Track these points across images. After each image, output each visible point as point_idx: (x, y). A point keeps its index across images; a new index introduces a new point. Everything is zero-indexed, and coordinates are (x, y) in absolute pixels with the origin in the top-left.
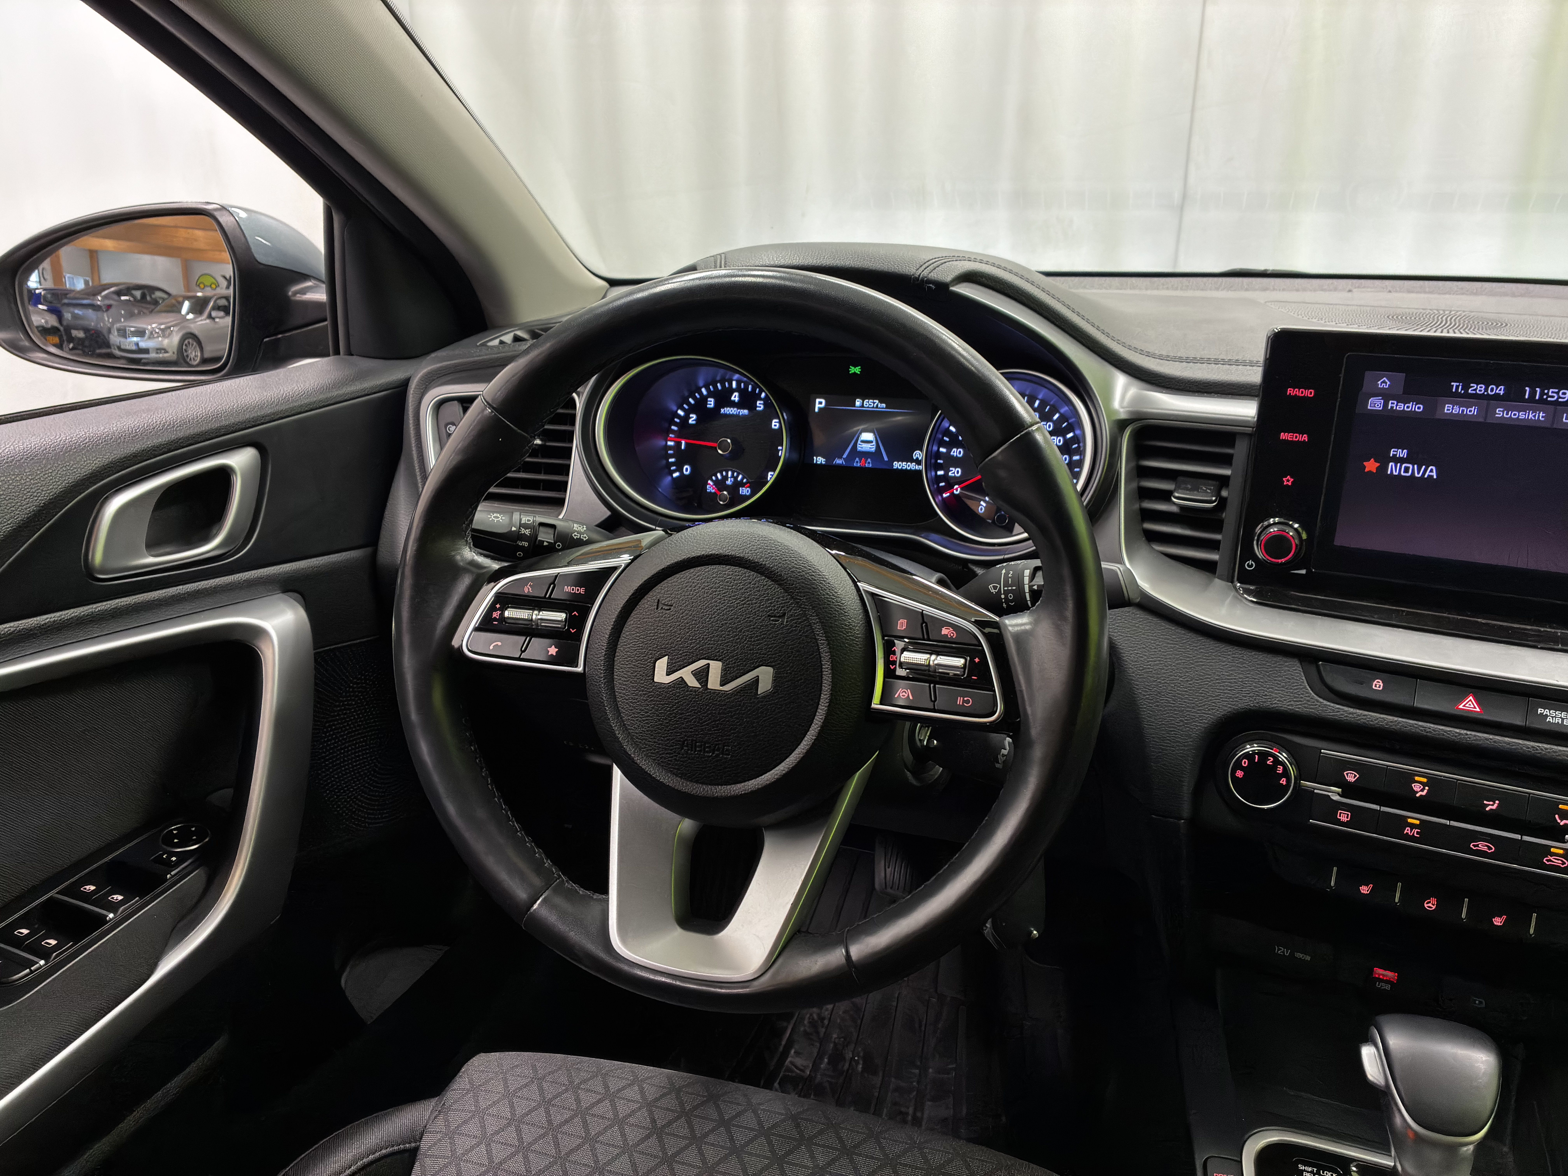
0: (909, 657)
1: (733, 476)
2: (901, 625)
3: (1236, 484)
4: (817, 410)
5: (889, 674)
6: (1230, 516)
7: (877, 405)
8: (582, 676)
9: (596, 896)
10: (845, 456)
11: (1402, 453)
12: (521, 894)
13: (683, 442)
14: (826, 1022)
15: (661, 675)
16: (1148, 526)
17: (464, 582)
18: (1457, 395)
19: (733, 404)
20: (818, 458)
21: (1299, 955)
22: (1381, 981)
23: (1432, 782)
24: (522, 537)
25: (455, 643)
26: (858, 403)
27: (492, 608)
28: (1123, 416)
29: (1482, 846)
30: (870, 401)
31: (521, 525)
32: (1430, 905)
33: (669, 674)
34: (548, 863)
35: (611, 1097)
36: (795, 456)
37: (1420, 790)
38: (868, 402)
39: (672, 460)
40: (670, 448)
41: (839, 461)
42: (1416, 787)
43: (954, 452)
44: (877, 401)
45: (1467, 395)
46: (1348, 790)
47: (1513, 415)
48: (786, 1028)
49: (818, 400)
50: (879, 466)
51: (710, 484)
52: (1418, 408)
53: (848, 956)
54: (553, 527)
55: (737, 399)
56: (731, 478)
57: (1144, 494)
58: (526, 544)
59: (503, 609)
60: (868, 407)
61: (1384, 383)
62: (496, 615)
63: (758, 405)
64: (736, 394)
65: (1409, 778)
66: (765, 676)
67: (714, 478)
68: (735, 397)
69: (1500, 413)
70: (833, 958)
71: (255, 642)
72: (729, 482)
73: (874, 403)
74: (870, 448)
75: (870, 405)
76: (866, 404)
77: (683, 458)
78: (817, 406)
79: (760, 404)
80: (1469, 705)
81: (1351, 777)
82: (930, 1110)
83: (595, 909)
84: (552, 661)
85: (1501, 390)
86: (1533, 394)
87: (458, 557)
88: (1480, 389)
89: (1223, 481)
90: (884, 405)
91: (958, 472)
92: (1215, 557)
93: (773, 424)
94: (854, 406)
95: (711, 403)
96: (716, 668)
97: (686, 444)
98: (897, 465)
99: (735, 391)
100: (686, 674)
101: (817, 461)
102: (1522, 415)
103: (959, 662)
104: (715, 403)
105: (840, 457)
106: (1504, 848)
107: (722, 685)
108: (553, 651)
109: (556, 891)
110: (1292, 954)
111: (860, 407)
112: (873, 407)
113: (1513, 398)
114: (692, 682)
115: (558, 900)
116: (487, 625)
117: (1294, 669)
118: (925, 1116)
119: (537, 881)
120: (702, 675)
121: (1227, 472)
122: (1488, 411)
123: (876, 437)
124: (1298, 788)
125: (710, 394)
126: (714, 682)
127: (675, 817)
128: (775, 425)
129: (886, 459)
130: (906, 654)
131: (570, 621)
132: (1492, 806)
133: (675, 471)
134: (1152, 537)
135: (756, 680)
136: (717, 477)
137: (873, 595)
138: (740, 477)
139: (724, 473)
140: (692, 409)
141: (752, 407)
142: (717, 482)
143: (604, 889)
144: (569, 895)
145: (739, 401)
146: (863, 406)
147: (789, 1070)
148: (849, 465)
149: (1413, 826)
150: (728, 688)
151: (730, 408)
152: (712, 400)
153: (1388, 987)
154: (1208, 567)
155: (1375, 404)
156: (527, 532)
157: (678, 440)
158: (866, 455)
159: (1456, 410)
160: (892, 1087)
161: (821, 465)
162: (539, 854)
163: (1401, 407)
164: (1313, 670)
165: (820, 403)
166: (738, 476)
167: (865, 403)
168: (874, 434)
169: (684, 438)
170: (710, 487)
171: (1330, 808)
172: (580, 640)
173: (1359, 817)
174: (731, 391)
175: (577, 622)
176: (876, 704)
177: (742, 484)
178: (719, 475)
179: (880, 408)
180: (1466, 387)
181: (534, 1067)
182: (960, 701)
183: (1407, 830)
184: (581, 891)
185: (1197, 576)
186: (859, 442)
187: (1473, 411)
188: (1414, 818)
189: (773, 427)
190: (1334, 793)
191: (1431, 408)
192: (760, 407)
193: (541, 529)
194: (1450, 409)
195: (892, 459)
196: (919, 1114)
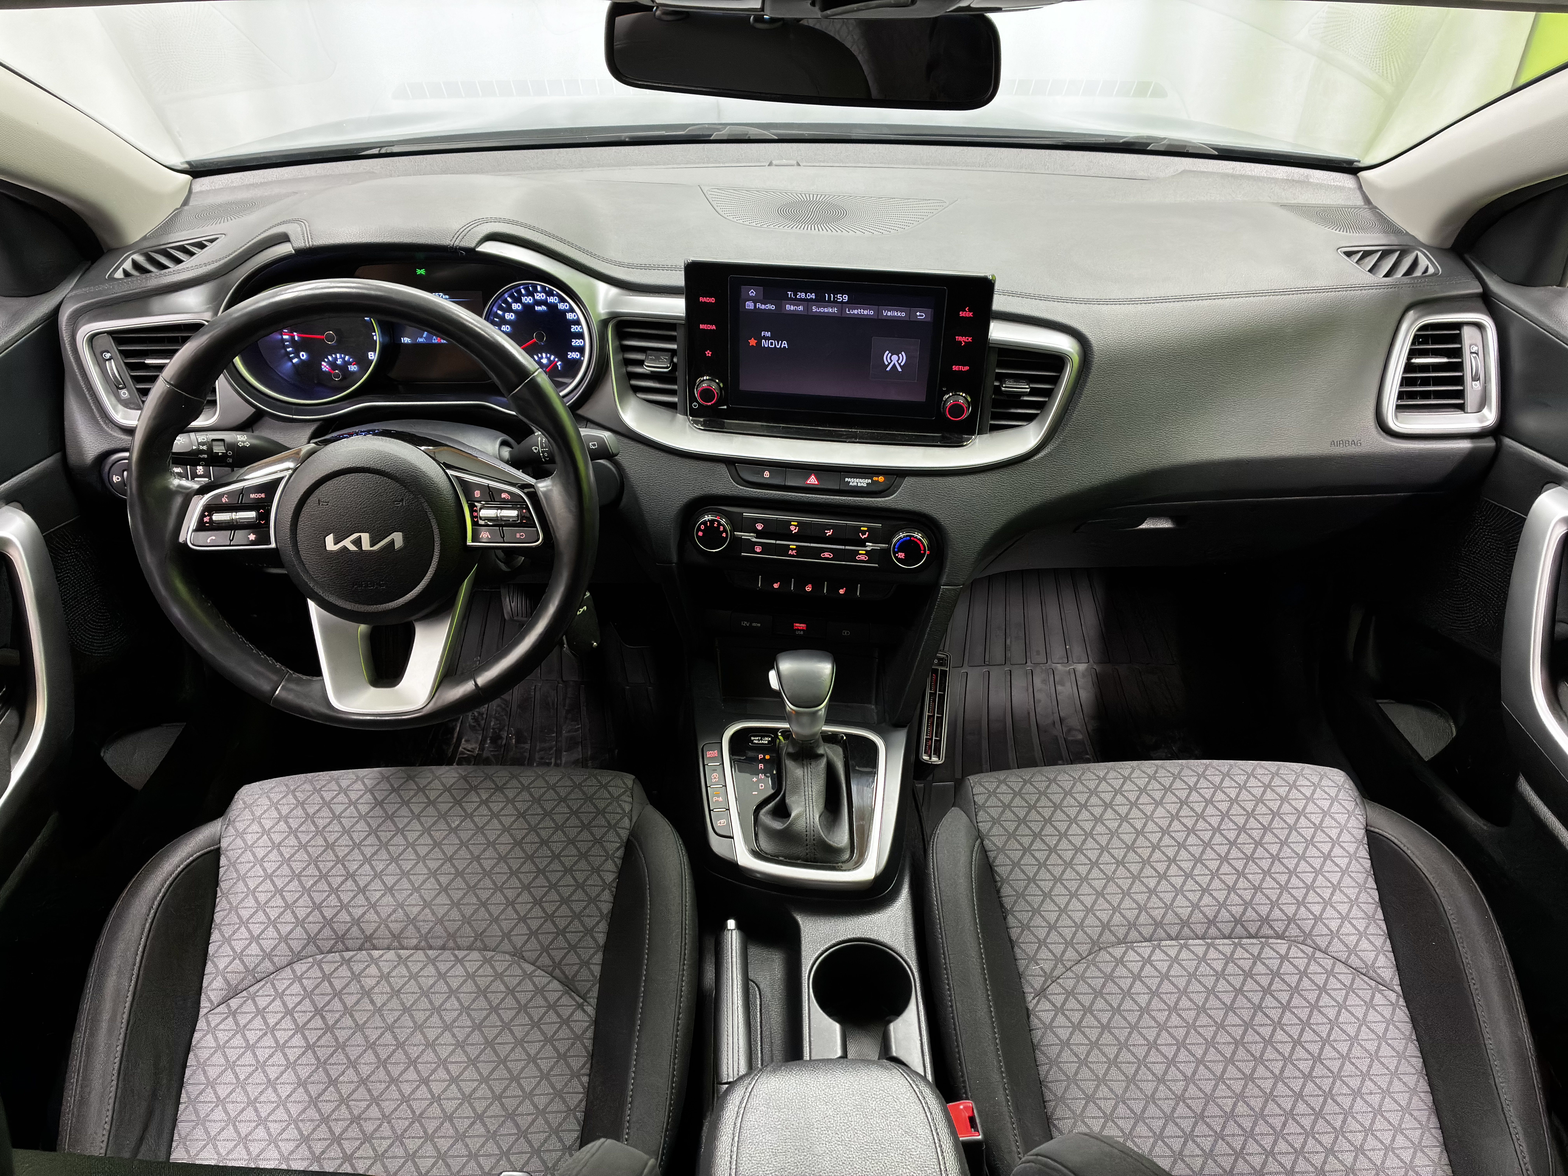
0: (484, 513)
1: (341, 358)
2: (477, 494)
3: (681, 353)
5: (475, 524)
6: (680, 374)
8: (276, 550)
9: (315, 678)
10: (425, 336)
11: (768, 334)
12: (266, 687)
13: (296, 335)
14: (485, 716)
15: (330, 544)
16: (634, 382)
17: (179, 500)
18: (791, 299)
20: (405, 339)
21: (754, 624)
22: (798, 630)
23: (800, 524)
24: (202, 452)
25: (181, 540)
27: (202, 516)
28: (604, 317)
29: (826, 555)
31: (199, 444)
32: (809, 588)
33: (335, 544)
34: (278, 665)
35: (345, 791)
36: (387, 339)
37: (794, 529)
39: (289, 349)
40: (287, 340)
41: (422, 341)
42: (792, 528)
45: (796, 299)
46: (759, 534)
47: (821, 310)
48: (456, 725)
51: (324, 365)
52: (773, 307)
53: (476, 685)
54: (223, 440)
57: (628, 362)
58: (206, 456)
59: (210, 515)
61: (752, 293)
62: (206, 519)
65: (789, 523)
66: (398, 538)
67: (326, 360)
69: (814, 309)
70: (468, 687)
71: (7, 549)
72: (339, 362)
77: (298, 347)
80: (812, 480)
81: (759, 527)
82: (565, 757)
83: (316, 686)
84: (253, 543)
85: (813, 296)
86: (830, 297)
87: (171, 487)
88: (803, 295)
89: (673, 352)
92: (675, 399)
96: (365, 537)
97: (299, 336)
100: (347, 543)
101: (404, 341)
102: (826, 310)
103: (514, 513)
105: (422, 337)
106: (837, 554)
107: (371, 546)
108: (252, 537)
109: (288, 680)
110: (751, 624)
113: (820, 300)
114: (352, 548)
115: (292, 686)
116: (201, 527)
117: (723, 469)
118: (563, 762)
119: (275, 678)
120: (358, 542)
121: (675, 347)
122: (807, 308)
124: (732, 535)
126: (366, 545)
127: (356, 624)
130: (482, 511)
131: (260, 517)
132: (829, 533)
133: (293, 358)
134: (636, 390)
135: (392, 542)
136: (328, 359)
137: (456, 477)
138: (346, 358)
139: (334, 356)
142: (329, 363)
143: (319, 673)
144: (298, 682)
147: (462, 753)
148: (430, 343)
149: (793, 549)
150: (376, 548)
153: (802, 633)
154: (671, 406)
155: (750, 305)
156: (205, 448)
157: (292, 334)
159: (792, 308)
160: (538, 748)
161: (408, 344)
162: (271, 661)
163: (763, 307)
164: (732, 468)
170: (325, 367)
171: (751, 545)
172: (269, 527)
173: (766, 548)
175: (264, 516)
176: (469, 543)
177: (350, 364)
178: (330, 357)
180: (795, 295)
181: (286, 785)
182: (518, 536)
183: (790, 552)
184: (304, 677)
185: (665, 413)
187: (801, 308)
188: (793, 545)
190: (751, 537)
191: (779, 307)
193: (214, 443)
194: (790, 308)
196: (559, 762)
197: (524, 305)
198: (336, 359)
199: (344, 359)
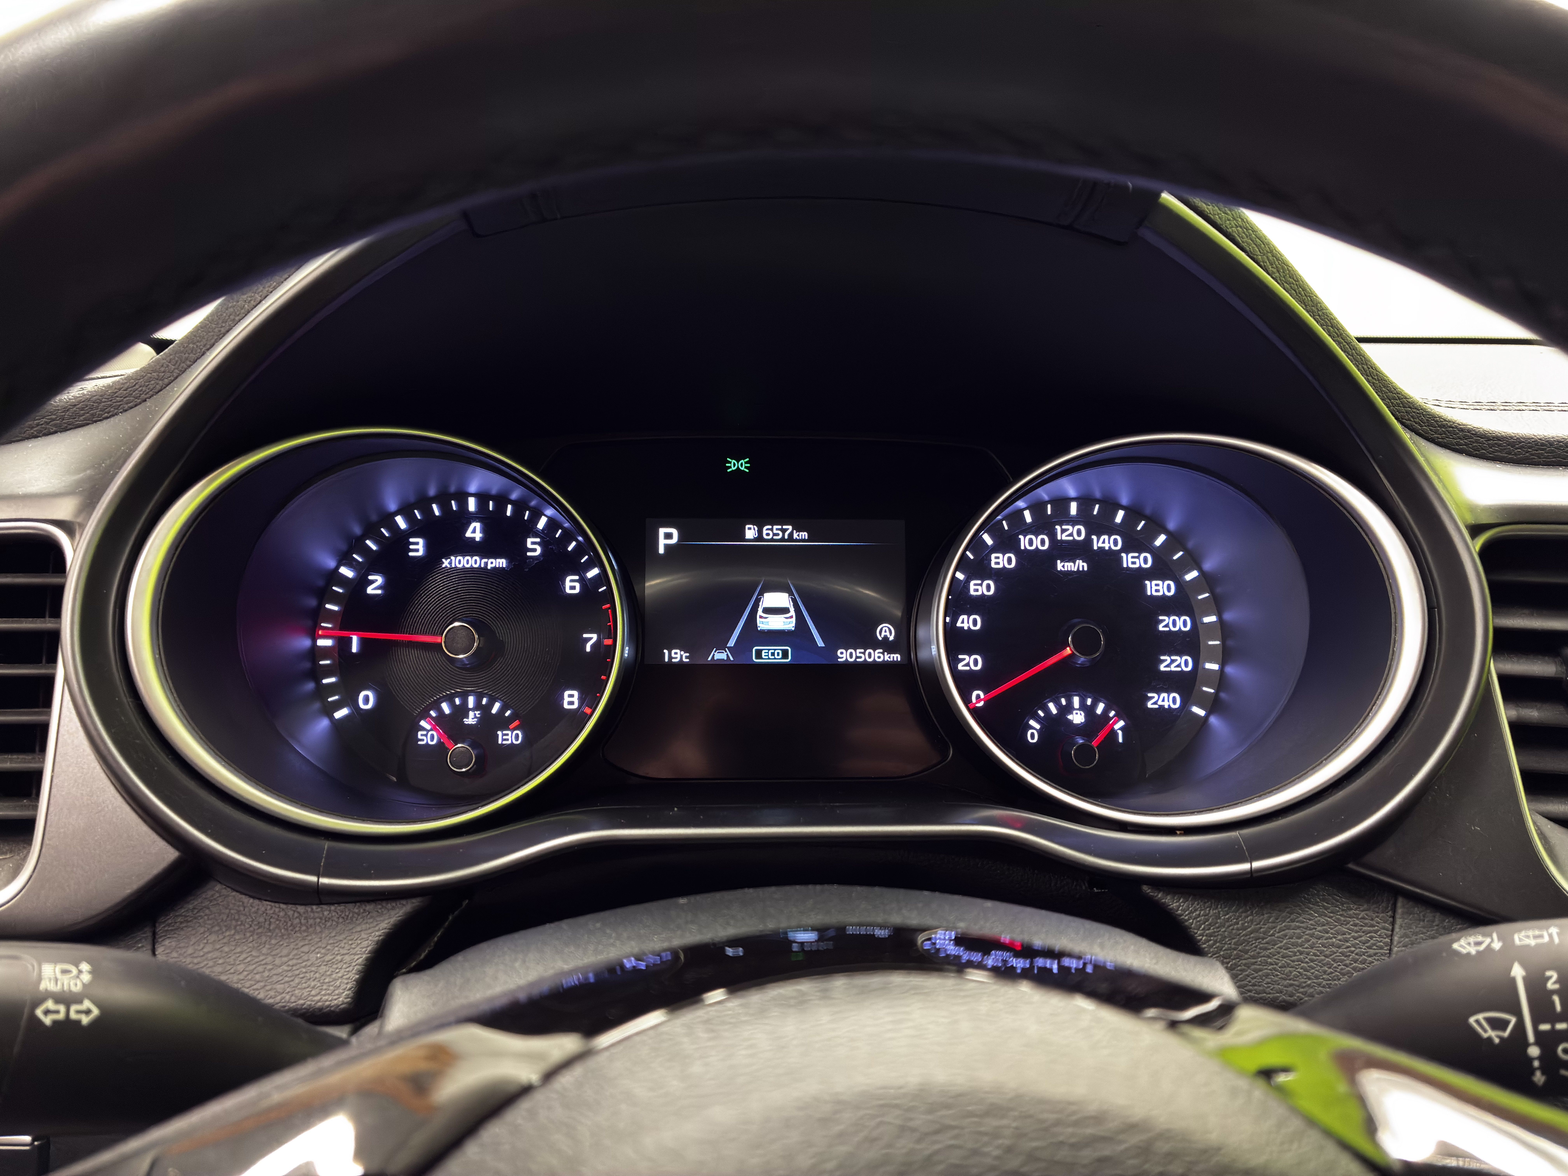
1: (478, 706)
4: (661, 551)
7: (791, 534)
10: (731, 643)
13: (355, 639)
19: (470, 548)
20: (673, 651)
26: (750, 533)
30: (775, 527)
38: (772, 530)
39: (329, 680)
40: (325, 652)
41: (720, 656)
43: (963, 622)
44: (790, 528)
49: (662, 531)
50: (809, 659)
51: (423, 729)
55: (478, 536)
56: (473, 710)
60: (772, 540)
63: (529, 546)
64: (477, 525)
67: (433, 714)
68: (474, 531)
72: (471, 719)
73: (784, 531)
74: (784, 623)
75: (775, 535)
76: (768, 534)
77: (355, 674)
78: (662, 542)
79: (533, 543)
90: (804, 535)
91: (976, 662)
93: (568, 584)
94: (742, 537)
95: (418, 547)
97: (363, 642)
98: (844, 655)
99: (472, 518)
101: (670, 657)
104: (428, 547)
105: (722, 647)
111: (755, 540)
112: (783, 540)
123: (794, 601)
125: (416, 529)
128: (573, 588)
129: (820, 643)
133: (338, 706)
136: (440, 711)
138: (497, 706)
139: (457, 701)
140: (374, 564)
141: (516, 552)
142: (441, 721)
145: (484, 540)
146: (760, 538)
148: (742, 661)
151: (464, 556)
152: (421, 541)
157: (344, 633)
158: (775, 637)
161: (681, 664)
165: (668, 536)
166: (490, 705)
167: (765, 532)
168: (791, 594)
169: (355, 629)
170: (428, 733)
174: (465, 518)
177: (503, 723)
178: (445, 707)
179: (797, 540)
186: (760, 612)
189: (568, 591)
192: (534, 550)
195: (833, 645)
197: (1022, 555)
198: (462, 711)
199: (485, 710)
